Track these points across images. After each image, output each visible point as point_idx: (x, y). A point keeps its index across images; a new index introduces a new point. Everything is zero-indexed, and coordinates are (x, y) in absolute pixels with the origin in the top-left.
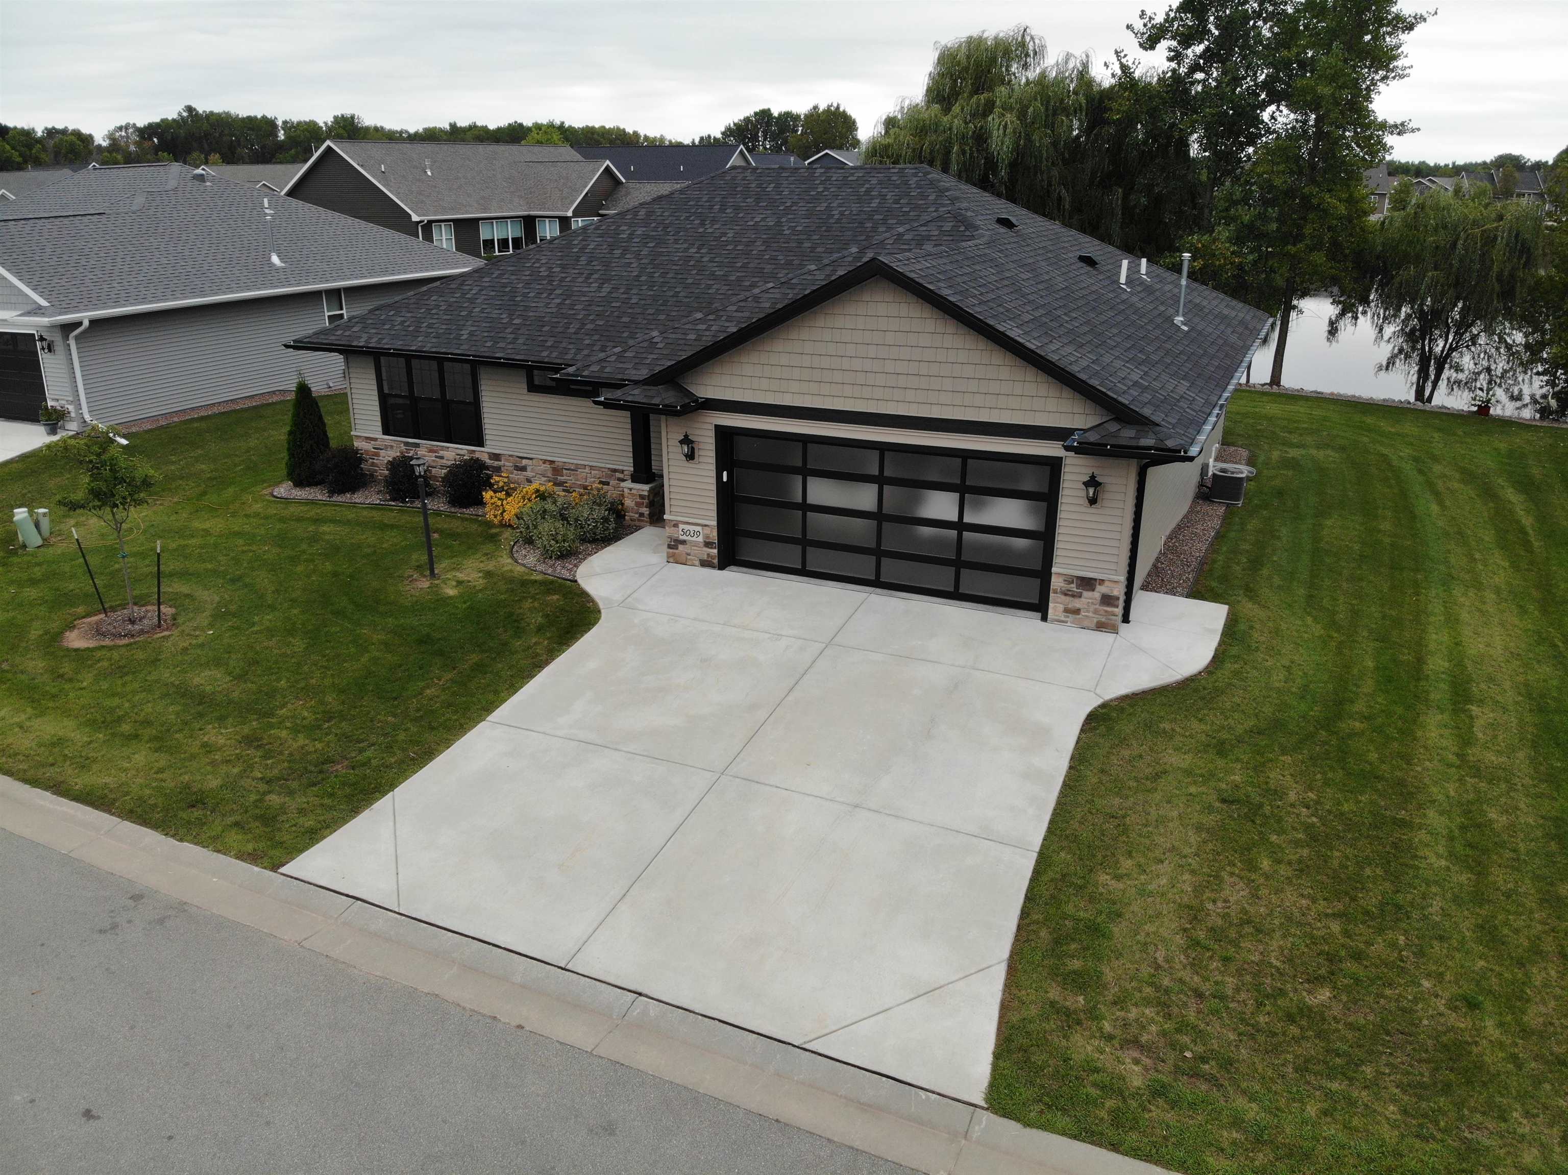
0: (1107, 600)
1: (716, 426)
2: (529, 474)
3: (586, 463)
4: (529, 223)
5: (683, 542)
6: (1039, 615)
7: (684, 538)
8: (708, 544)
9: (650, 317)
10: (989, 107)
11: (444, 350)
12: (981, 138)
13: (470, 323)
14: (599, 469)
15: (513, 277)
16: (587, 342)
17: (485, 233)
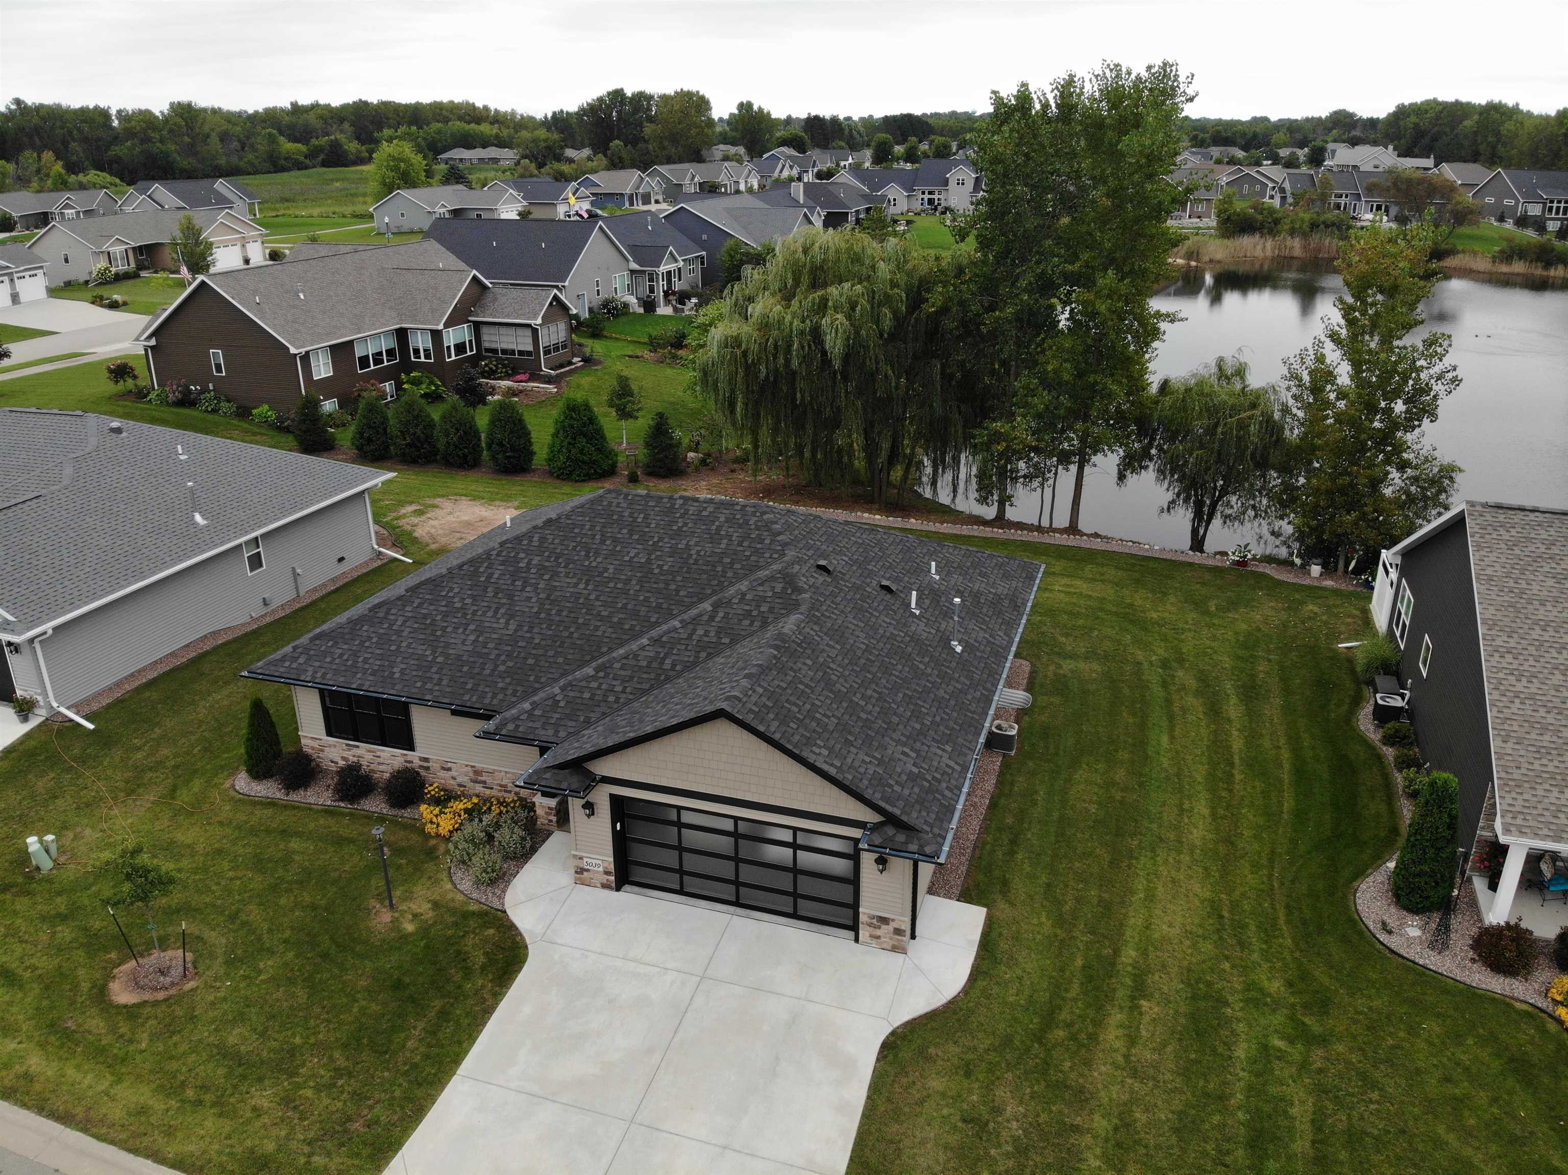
0: (898, 932)
1: (610, 794)
2: (453, 773)
3: (502, 769)
4: (402, 335)
5: (588, 870)
6: (851, 934)
7: (588, 867)
8: (607, 873)
10: (822, 308)
12: (816, 331)
17: (359, 352)
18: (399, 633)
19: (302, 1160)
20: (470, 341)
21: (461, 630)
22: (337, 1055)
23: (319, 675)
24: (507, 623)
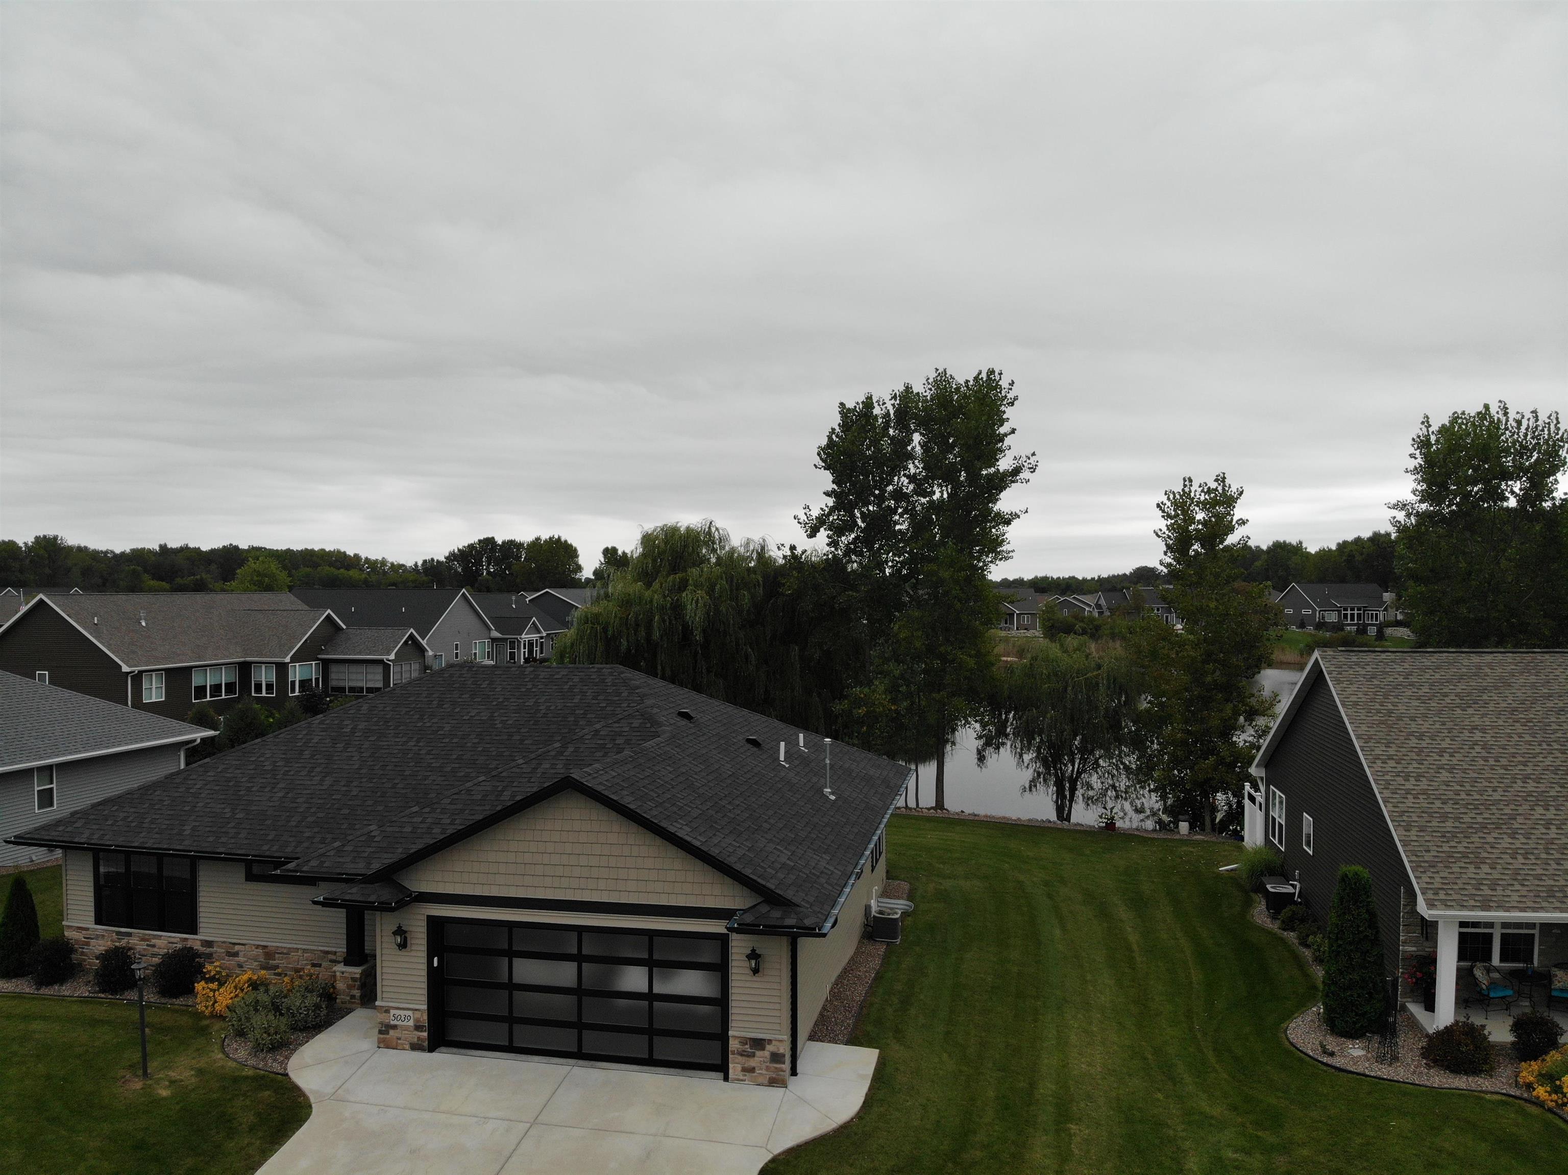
0: (776, 1058)
1: (428, 917)
2: (241, 959)
3: (299, 946)
4: (245, 669)
5: (395, 1027)
6: (721, 1075)
7: (395, 1022)
8: (418, 1028)
9: (369, 809)
10: (683, 586)
11: (165, 846)
12: (677, 608)
13: (193, 817)
14: (312, 951)
15: (239, 771)
16: (307, 835)
17: (196, 680)
18: (196, 795)
20: (317, 680)
21: (268, 789)
24: (322, 780)
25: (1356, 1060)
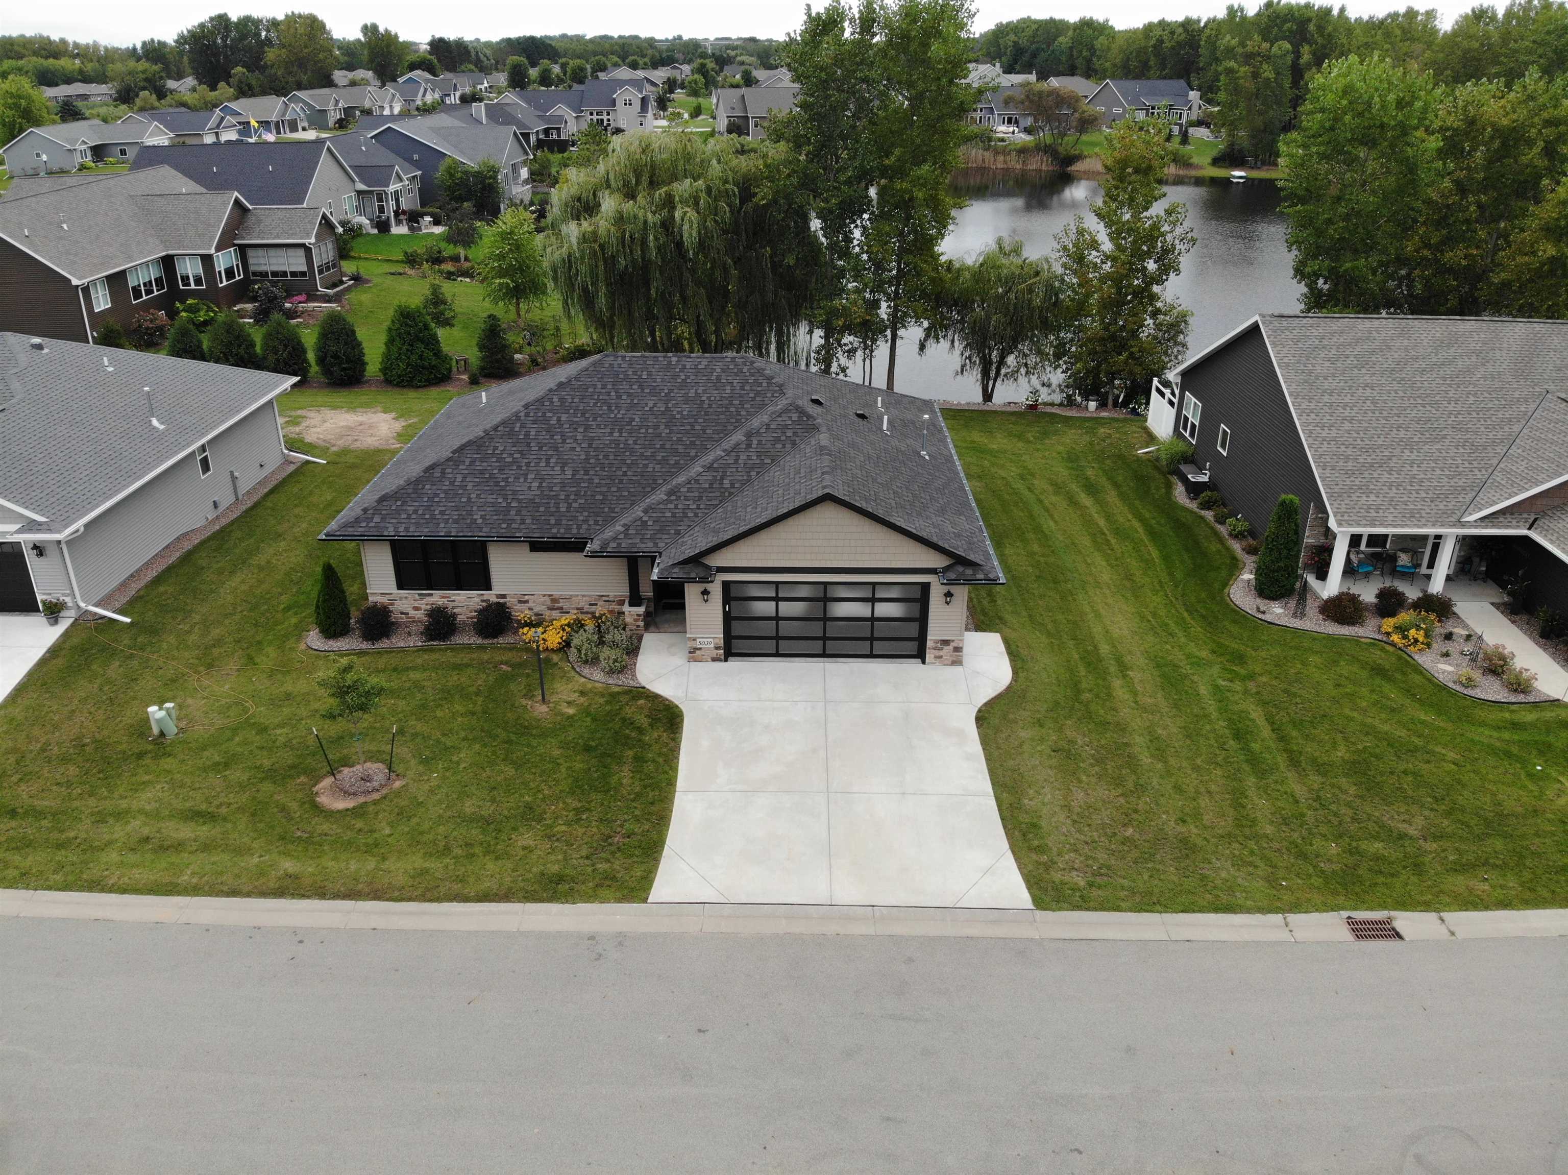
0: (957, 649)
1: (723, 581)
3: (579, 593)
4: (168, 262)
5: (700, 649)
6: (920, 660)
7: (700, 646)
8: (717, 648)
13: (475, 508)
14: (592, 595)
17: (131, 282)
18: (464, 487)
19: (590, 869)
20: (238, 265)
21: (522, 480)
22: (569, 801)
23: (401, 529)
24: (563, 470)
25: (1279, 616)
